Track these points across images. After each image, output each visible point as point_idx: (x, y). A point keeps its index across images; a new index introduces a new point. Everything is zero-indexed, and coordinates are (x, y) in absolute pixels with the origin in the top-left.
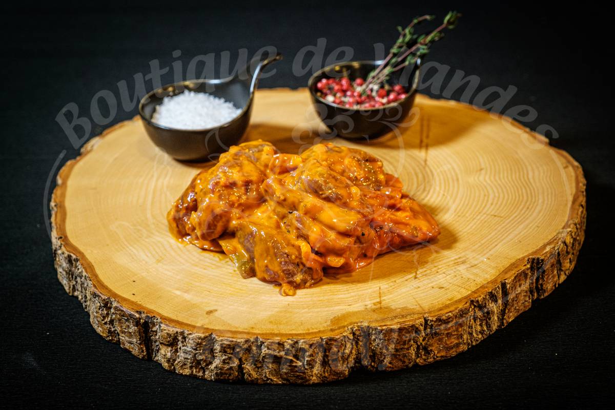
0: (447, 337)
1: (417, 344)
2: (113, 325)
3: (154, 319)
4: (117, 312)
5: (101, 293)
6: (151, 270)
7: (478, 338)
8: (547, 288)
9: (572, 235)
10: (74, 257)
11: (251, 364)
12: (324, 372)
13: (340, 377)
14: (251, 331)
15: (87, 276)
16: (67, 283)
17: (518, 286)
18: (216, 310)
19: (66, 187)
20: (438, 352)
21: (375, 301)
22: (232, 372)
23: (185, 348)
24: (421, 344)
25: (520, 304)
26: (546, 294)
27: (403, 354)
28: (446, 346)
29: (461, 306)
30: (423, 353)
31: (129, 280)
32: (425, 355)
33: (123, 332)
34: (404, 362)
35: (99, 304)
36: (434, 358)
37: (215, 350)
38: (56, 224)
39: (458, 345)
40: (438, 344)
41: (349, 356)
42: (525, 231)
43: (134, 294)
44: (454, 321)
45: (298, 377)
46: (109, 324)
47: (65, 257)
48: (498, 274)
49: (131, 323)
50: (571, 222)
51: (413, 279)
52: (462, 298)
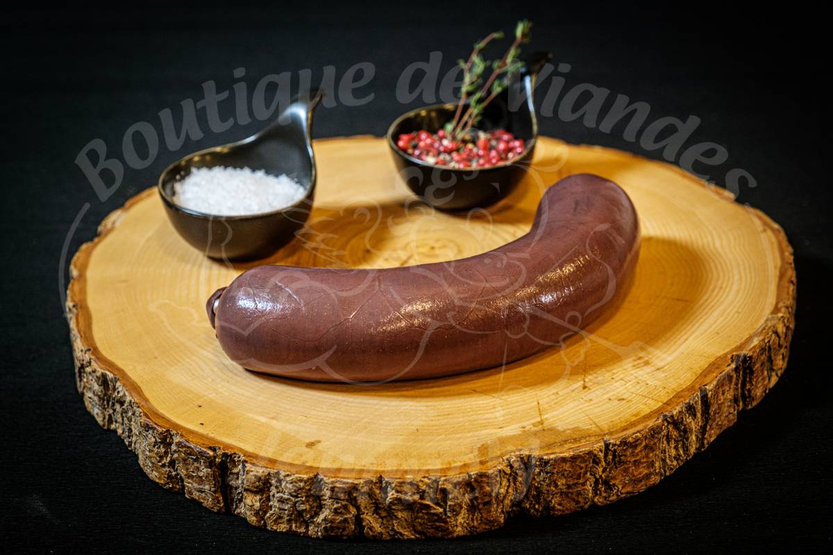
0: (635, 465)
1: (595, 477)
2: (173, 467)
3: (235, 457)
4: (180, 449)
5: (156, 424)
6: (220, 390)
7: (673, 465)
8: (756, 395)
9: (784, 322)
10: (110, 375)
11: (373, 514)
12: (473, 520)
13: (493, 525)
14: (372, 468)
15: (133, 401)
16: (100, 412)
17: (721, 392)
18: (319, 442)
19: (85, 281)
20: (622, 487)
21: (534, 421)
22: (347, 525)
23: (281, 495)
24: (601, 476)
25: (722, 418)
26: (755, 403)
27: (577, 491)
28: (633, 478)
29: (651, 423)
30: (603, 489)
31: (192, 405)
32: (606, 492)
33: (189, 477)
34: (578, 502)
35: (153, 440)
36: (618, 496)
37: (322, 496)
38: (79, 331)
39: (648, 476)
40: (623, 476)
41: (505, 497)
42: (722, 319)
43: (202, 424)
44: (644, 444)
45: (437, 528)
46: (169, 467)
47: (97, 377)
48: (694, 378)
49: (202, 464)
50: (781, 304)
51: (581, 388)
52: (651, 412)
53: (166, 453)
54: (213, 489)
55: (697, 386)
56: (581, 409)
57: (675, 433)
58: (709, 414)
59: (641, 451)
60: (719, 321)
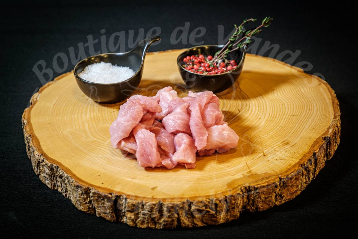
0: (291, 187)
1: (276, 193)
2: (91, 204)
3: (121, 197)
4: (95, 195)
5: (82, 185)
6: (106, 168)
7: (305, 186)
8: (331, 154)
9: (339, 122)
10: (55, 165)
11: (185, 216)
12: (227, 216)
13: (235, 218)
14: (183, 197)
15: (68, 176)
16: (49, 182)
18: (157, 187)
20: (287, 196)
21: (247, 171)
22: (174, 222)
23: (144, 211)
24: (278, 193)
25: (321, 164)
26: (331, 157)
27: (269, 200)
28: (291, 193)
29: (297, 169)
30: (279, 198)
31: (95, 176)
32: (280, 199)
33: (99, 207)
34: (269, 205)
35: (81, 192)
36: (285, 201)
37: (163, 210)
39: (296, 191)
40: (287, 192)
41: (239, 205)
42: (314, 122)
43: (103, 183)
44: (295, 177)
45: (213, 221)
46: (88, 203)
47: (48, 166)
48: (309, 148)
49: (106, 201)
50: (336, 115)
51: (263, 156)
52: (296, 164)
53: (87, 198)
54: (111, 212)
55: (312, 152)
56: (265, 165)
57: (305, 172)
58: (317, 163)
59: (294, 181)
60: (313, 124)
